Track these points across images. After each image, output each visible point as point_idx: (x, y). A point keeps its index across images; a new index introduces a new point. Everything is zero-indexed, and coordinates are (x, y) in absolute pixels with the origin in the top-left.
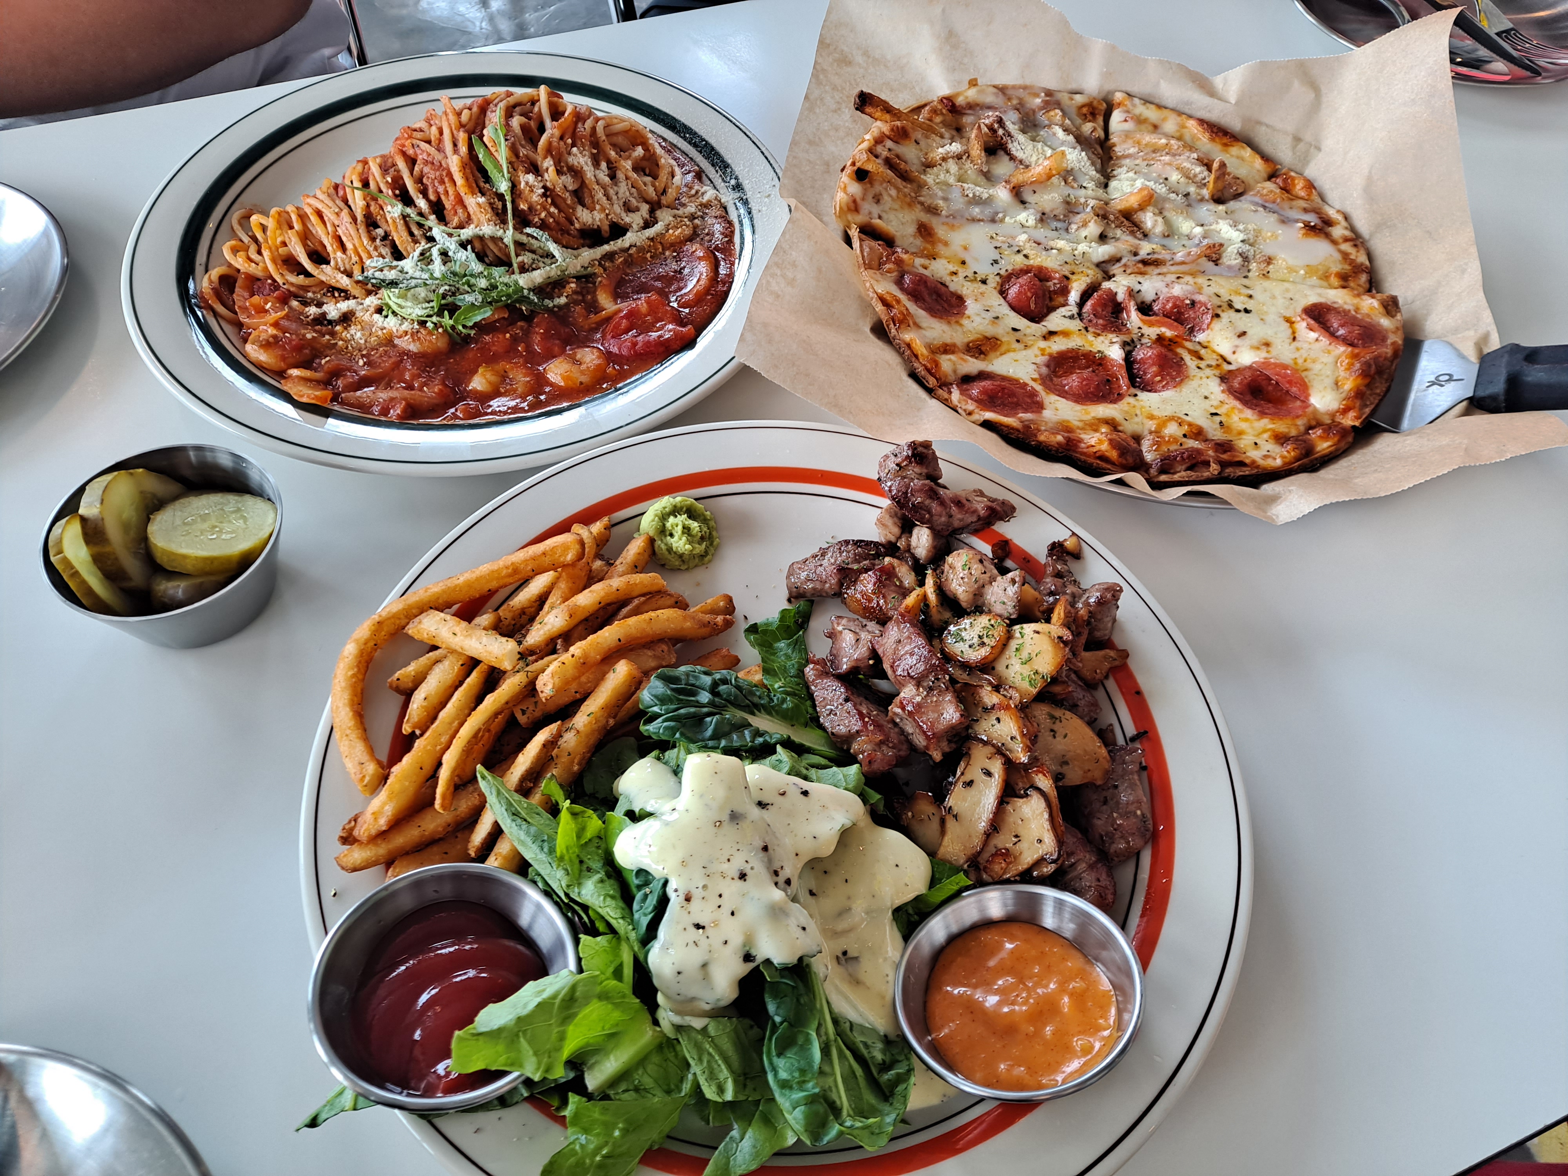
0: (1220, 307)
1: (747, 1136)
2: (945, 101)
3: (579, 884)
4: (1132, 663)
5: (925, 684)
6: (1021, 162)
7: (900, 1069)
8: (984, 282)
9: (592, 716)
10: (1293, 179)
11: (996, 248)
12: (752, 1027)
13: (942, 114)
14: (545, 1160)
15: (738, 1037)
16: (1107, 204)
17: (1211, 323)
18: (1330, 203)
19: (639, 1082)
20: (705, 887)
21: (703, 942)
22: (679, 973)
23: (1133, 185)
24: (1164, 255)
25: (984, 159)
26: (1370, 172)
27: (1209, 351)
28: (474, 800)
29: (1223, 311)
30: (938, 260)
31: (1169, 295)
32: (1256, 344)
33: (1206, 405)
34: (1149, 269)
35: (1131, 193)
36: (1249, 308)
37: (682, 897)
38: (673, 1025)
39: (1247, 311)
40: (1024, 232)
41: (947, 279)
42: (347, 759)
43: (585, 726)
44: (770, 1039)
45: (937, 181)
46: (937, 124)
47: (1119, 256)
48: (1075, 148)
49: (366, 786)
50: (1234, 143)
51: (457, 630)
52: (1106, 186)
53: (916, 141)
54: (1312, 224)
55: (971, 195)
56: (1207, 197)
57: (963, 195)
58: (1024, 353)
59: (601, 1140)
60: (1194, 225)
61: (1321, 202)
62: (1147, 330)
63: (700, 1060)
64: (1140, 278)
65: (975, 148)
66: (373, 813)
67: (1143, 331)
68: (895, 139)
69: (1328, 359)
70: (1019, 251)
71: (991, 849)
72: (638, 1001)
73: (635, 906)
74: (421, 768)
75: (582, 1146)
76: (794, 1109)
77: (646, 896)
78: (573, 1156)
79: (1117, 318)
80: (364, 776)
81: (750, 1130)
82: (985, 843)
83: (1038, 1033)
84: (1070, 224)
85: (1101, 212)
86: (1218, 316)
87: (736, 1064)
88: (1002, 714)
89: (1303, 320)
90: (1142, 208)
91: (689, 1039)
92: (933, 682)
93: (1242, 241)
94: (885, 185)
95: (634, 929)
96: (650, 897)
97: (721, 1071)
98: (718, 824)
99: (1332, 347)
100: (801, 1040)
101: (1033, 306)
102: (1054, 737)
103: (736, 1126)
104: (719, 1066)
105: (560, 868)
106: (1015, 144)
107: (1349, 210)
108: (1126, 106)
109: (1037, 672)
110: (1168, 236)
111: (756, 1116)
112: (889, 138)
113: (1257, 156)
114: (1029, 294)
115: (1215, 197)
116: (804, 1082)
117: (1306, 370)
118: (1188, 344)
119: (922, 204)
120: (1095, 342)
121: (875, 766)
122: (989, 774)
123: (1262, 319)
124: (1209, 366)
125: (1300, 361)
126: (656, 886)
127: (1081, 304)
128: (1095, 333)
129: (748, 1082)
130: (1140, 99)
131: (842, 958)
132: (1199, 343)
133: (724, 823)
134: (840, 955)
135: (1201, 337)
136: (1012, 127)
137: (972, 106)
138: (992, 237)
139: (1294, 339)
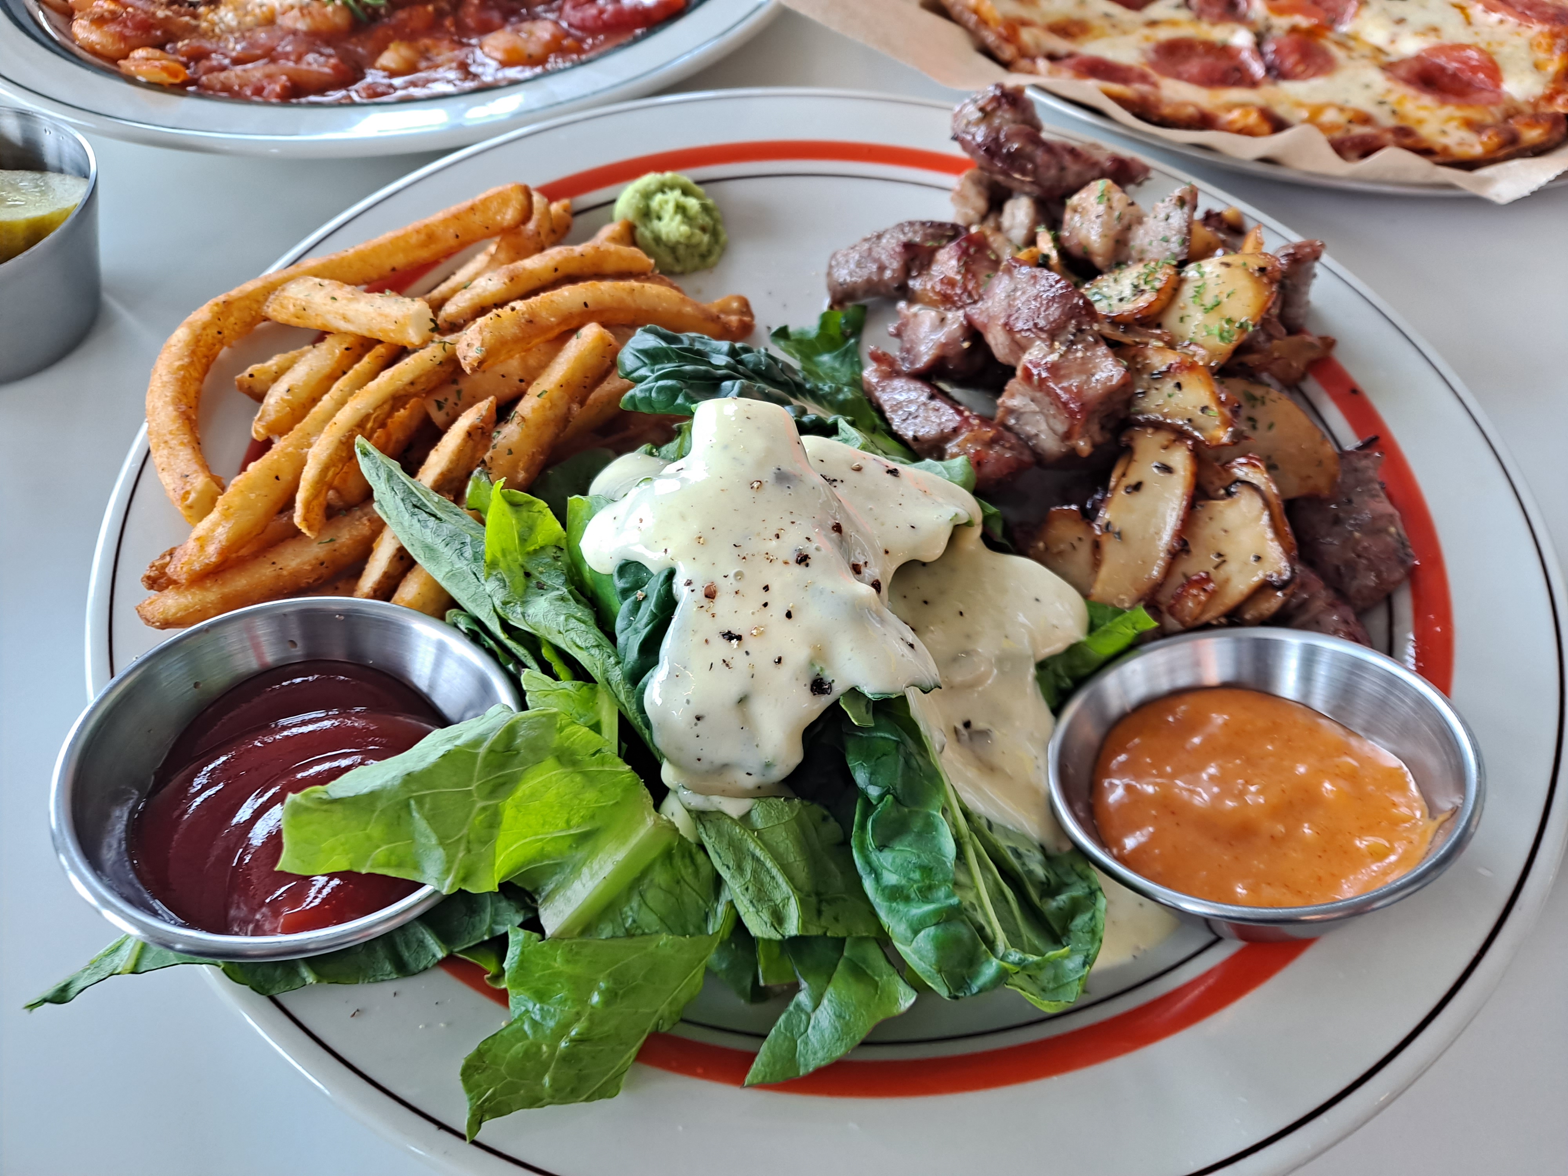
1: (825, 1002)
3: (524, 603)
4: (1339, 355)
5: (1062, 339)
7: (1078, 891)
9: (544, 396)
12: (825, 819)
14: (470, 1049)
15: (804, 832)
17: (1357, 10)
19: (634, 921)
20: (739, 575)
21: (740, 662)
22: (698, 718)
27: (1359, 42)
28: (363, 528)
32: (1420, 30)
33: (1369, 93)
37: (700, 593)
38: (689, 811)
42: (164, 473)
43: (534, 410)
44: (863, 827)
49: (190, 507)
51: (338, 294)
58: (1123, 38)
59: (569, 1010)
62: (1276, 21)
63: (740, 869)
66: (198, 539)
67: (1272, 22)
69: (1521, 42)
71: (1178, 579)
72: (628, 767)
73: (619, 624)
74: (277, 478)
75: (535, 1024)
76: (916, 932)
77: (637, 605)
78: (519, 1041)
80: (188, 493)
81: (830, 989)
82: (1169, 570)
83: (1292, 833)
87: (801, 871)
88: (1183, 378)
91: (720, 833)
92: (1074, 335)
95: (618, 663)
96: (644, 605)
97: (778, 886)
98: (756, 485)
99: (1523, 27)
100: (917, 824)
102: (1254, 427)
103: (804, 985)
104: (773, 878)
105: (492, 578)
109: (1229, 321)
111: (840, 967)
116: (930, 888)
117: (1496, 53)
118: (1330, 35)
120: (1212, 31)
121: (988, 469)
122: (1167, 469)
124: (1363, 57)
126: (653, 589)
128: (1210, 22)
129: (825, 907)
131: (963, 731)
132: (1344, 34)
133: (765, 485)
134: (960, 726)
135: (1344, 28)
139: (1469, 23)
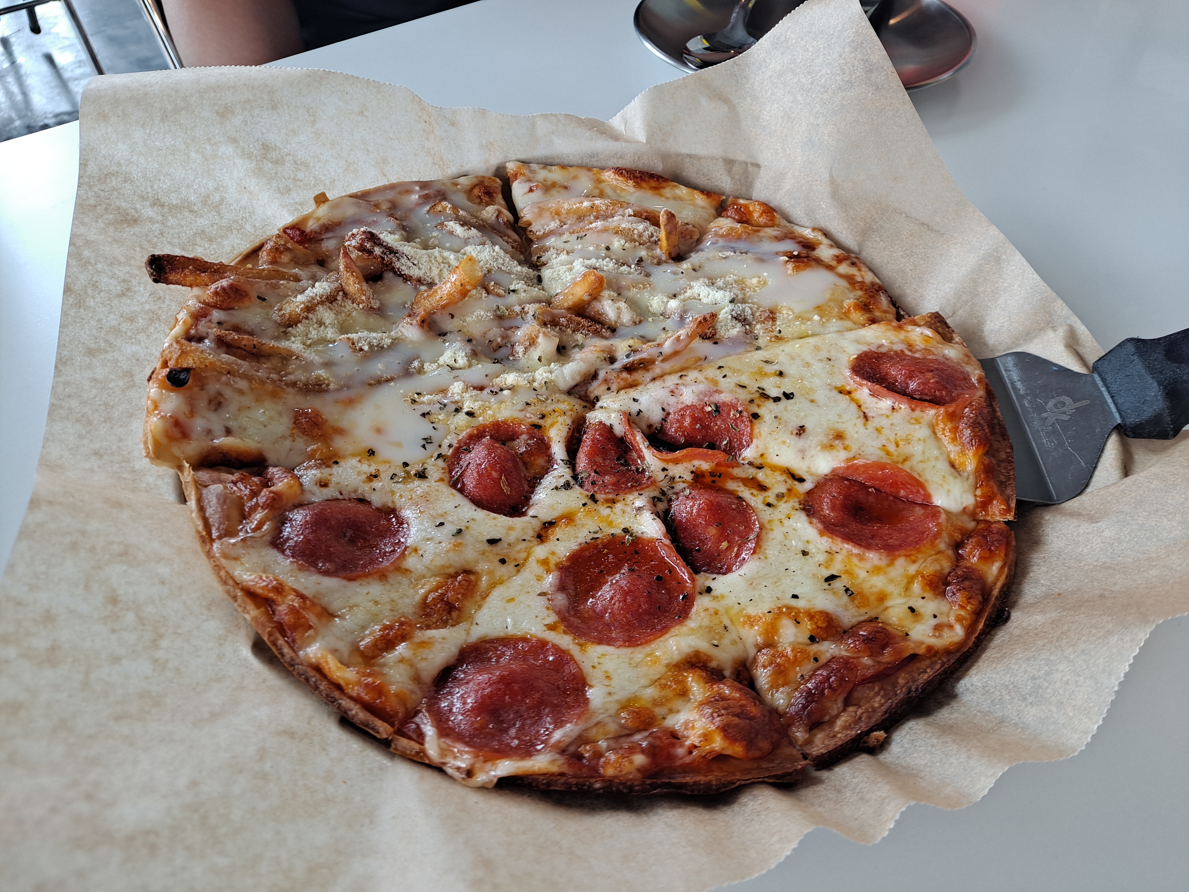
0: (752, 401)
2: (288, 231)
6: (419, 281)
8: (422, 475)
10: (746, 207)
11: (424, 415)
13: (288, 249)
16: (549, 303)
17: (752, 430)
18: (797, 221)
23: (571, 270)
24: (646, 352)
25: (369, 293)
26: (831, 176)
27: (769, 472)
29: (759, 406)
30: (342, 463)
31: (680, 406)
32: (825, 441)
33: (810, 565)
34: (637, 376)
35: (575, 283)
36: (788, 392)
39: (788, 396)
40: (456, 377)
41: (365, 489)
45: (309, 342)
46: (284, 265)
47: (593, 371)
48: (484, 244)
50: (664, 184)
52: (540, 280)
53: (259, 298)
54: (796, 253)
55: (366, 348)
56: (664, 258)
57: (355, 350)
58: (518, 580)
60: (665, 300)
61: (788, 224)
62: (676, 470)
64: (633, 393)
65: (351, 281)
67: (671, 473)
68: (225, 305)
70: (457, 410)
79: (626, 464)
84: (513, 346)
85: (548, 318)
86: (756, 416)
89: (861, 385)
90: (595, 296)
93: (731, 302)
94: (224, 378)
99: (918, 413)
101: (506, 489)
106: (404, 260)
107: (824, 224)
108: (524, 175)
110: (640, 322)
112: (215, 306)
113: (695, 192)
114: (495, 474)
115: (673, 255)
117: (905, 460)
118: (737, 472)
119: (294, 384)
120: (613, 517)
123: (812, 401)
124: (780, 496)
125: (892, 448)
127: (571, 461)
128: (607, 501)
130: (538, 163)
132: (750, 464)
135: (748, 454)
136: (391, 239)
137: (329, 228)
138: (414, 401)
139: (866, 417)
